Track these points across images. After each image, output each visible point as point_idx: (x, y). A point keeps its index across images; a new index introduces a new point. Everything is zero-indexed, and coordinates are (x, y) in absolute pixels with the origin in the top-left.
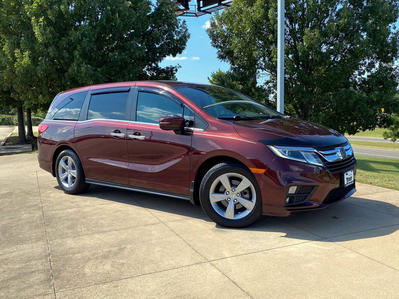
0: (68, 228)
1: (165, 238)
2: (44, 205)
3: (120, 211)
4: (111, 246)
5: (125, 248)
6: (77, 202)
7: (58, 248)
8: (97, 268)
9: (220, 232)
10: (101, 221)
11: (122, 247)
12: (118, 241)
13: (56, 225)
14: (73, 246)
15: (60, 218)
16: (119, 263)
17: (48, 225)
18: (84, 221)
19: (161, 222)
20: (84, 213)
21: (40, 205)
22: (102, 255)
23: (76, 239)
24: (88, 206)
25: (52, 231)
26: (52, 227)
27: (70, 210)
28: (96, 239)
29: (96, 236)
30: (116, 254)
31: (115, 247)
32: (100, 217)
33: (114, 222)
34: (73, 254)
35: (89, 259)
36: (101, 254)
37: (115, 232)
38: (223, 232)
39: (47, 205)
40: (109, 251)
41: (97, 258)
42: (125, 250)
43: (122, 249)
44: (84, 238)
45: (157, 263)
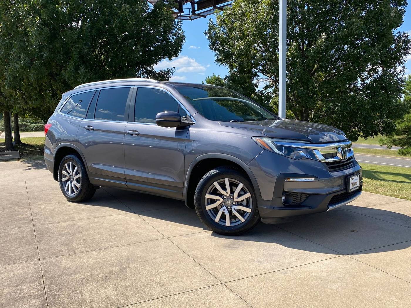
0: (63, 244)
1: (171, 256)
2: (35, 217)
3: (119, 225)
4: (113, 266)
5: (127, 268)
6: (71, 215)
7: (52, 268)
8: (97, 291)
9: (231, 248)
10: (98, 236)
11: (125, 266)
12: (118, 260)
13: (49, 241)
14: (69, 266)
15: (53, 233)
16: (121, 285)
17: (40, 241)
18: (80, 236)
19: (165, 237)
20: (79, 227)
21: (31, 218)
22: (103, 276)
23: (72, 257)
24: (84, 219)
25: (45, 248)
26: (45, 244)
27: (63, 224)
28: (94, 257)
29: (95, 253)
30: (118, 275)
31: (116, 266)
32: (97, 231)
33: (113, 237)
34: (71, 275)
35: (88, 282)
36: (101, 275)
37: (115, 249)
38: (234, 249)
39: (38, 218)
40: (110, 272)
41: (97, 280)
42: (128, 270)
43: (124, 268)
44: (81, 255)
45: (165, 285)
